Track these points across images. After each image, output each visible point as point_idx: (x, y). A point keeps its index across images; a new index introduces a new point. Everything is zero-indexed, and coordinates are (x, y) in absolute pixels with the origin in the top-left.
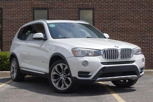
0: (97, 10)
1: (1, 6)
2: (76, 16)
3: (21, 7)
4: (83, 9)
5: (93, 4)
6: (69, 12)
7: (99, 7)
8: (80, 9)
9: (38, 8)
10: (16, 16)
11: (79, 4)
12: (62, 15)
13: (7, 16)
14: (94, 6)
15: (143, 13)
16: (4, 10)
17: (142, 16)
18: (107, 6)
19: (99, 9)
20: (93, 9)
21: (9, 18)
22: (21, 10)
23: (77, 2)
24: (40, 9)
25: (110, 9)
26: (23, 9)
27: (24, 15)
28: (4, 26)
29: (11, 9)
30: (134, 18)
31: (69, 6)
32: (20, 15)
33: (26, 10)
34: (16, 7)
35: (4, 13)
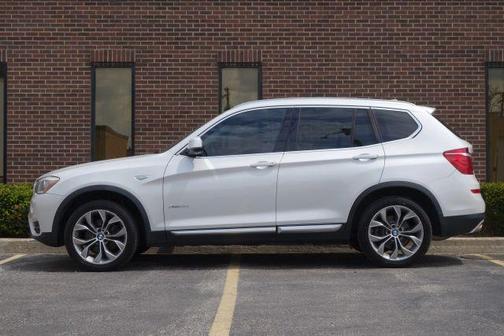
0: (270, 69)
1: (4, 59)
2: (211, 86)
3: (59, 60)
4: (229, 65)
5: (259, 52)
6: (191, 74)
7: (275, 61)
8: (222, 66)
9: (106, 62)
10: (46, 87)
11: (220, 52)
12: (171, 82)
13: (20, 86)
14: (262, 59)
15: (399, 78)
16: (11, 69)
17: (395, 86)
18: (298, 56)
19: (276, 65)
20: (258, 65)
21: (26, 91)
22: (59, 69)
23: (215, 47)
24: (110, 67)
25: (307, 65)
26: (64, 65)
27: (67, 82)
28: (12, 112)
29: (30, 65)
30: (375, 91)
31: (192, 56)
32: (56, 82)
33: (71, 69)
34: (45, 60)
35: (12, 78)
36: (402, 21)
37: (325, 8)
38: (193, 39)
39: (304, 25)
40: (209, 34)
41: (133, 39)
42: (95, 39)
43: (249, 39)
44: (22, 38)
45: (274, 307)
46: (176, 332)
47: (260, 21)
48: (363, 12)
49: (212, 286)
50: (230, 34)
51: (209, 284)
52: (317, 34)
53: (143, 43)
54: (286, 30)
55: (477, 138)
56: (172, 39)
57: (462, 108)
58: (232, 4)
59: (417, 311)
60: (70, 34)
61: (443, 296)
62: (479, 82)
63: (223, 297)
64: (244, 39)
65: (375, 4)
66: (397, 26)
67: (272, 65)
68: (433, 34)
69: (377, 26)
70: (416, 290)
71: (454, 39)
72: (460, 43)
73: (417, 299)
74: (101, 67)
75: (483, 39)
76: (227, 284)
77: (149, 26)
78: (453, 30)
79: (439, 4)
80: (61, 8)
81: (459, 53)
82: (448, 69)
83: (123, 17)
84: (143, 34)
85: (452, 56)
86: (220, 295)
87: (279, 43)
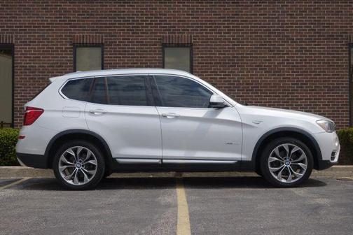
0: (198, 48)
1: (12, 41)
2: (157, 60)
3: (51, 42)
4: (170, 45)
5: (191, 36)
6: (142, 51)
7: (202, 42)
8: (164, 46)
9: (83, 43)
10: (41, 60)
11: (163, 36)
12: (129, 57)
13: (23, 60)
14: (193, 41)
15: (288, 54)
16: (17, 49)
17: (286, 60)
18: (218, 39)
19: (203, 45)
20: (190, 45)
21: (27, 63)
22: (51, 48)
23: (160, 33)
24: (87, 46)
25: (224, 45)
26: (54, 45)
27: (57, 57)
28: (17, 78)
29: (30, 45)
30: (272, 63)
31: (144, 39)
32: (49, 57)
33: (59, 48)
34: (41, 42)
35: (17, 54)
36: (291, 15)
37: (237, 6)
38: (144, 27)
39: (222, 18)
40: (155, 24)
41: (102, 27)
42: (76, 27)
43: (184, 27)
44: (25, 27)
45: (216, 214)
46: (153, 232)
47: (191, 15)
48: (263, 9)
49: (168, 199)
50: (170, 24)
51: (166, 198)
52: (231, 24)
53: (110, 30)
54: (209, 21)
55: (343, 96)
56: (129, 27)
57: (333, 75)
58: (172, 3)
59: (318, 217)
60: (59, 24)
61: (333, 206)
62: (344, 57)
63: (179, 207)
64: (180, 27)
65: (272, 3)
66: (287, 18)
67: (200, 45)
68: (312, 24)
69: (273, 18)
70: (313, 202)
71: (327, 27)
72: (331, 30)
73: (315, 208)
74: (80, 47)
75: (347, 27)
76: (178, 198)
77: (113, 18)
78: (326, 21)
79: (316, 3)
80: (52, 6)
81: (331, 37)
82: (323, 48)
83: (96, 12)
84: (110, 24)
85: (326, 39)
86: (176, 206)
87: (204, 30)
